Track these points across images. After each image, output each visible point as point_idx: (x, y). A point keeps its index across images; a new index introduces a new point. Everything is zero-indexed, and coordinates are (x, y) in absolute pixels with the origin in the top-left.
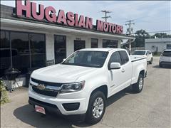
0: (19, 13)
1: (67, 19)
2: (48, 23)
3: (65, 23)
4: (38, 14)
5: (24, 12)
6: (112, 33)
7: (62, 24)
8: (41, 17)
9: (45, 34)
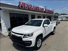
0: (20, 7)
1: (36, 9)
3: (35, 10)
4: (26, 7)
5: (22, 7)
6: (50, 13)
7: (34, 11)
8: (27, 8)
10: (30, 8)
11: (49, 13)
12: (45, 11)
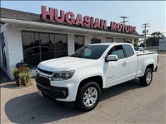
0: (44, 17)
1: (84, 22)
2: (68, 25)
3: (82, 25)
4: (59, 18)
5: (48, 17)
9: (66, 35)
10: (70, 19)
11: (121, 32)
12: (110, 28)
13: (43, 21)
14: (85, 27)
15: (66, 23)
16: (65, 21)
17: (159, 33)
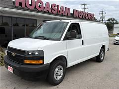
0: (17, 5)
1: (52, 9)
2: (38, 11)
3: (50, 11)
4: (31, 5)
9: (36, 20)
10: (39, 7)
12: (73, 15)
13: (16, 8)
14: (52, 14)
15: (36, 10)
16: (35, 8)
17: (114, 19)
